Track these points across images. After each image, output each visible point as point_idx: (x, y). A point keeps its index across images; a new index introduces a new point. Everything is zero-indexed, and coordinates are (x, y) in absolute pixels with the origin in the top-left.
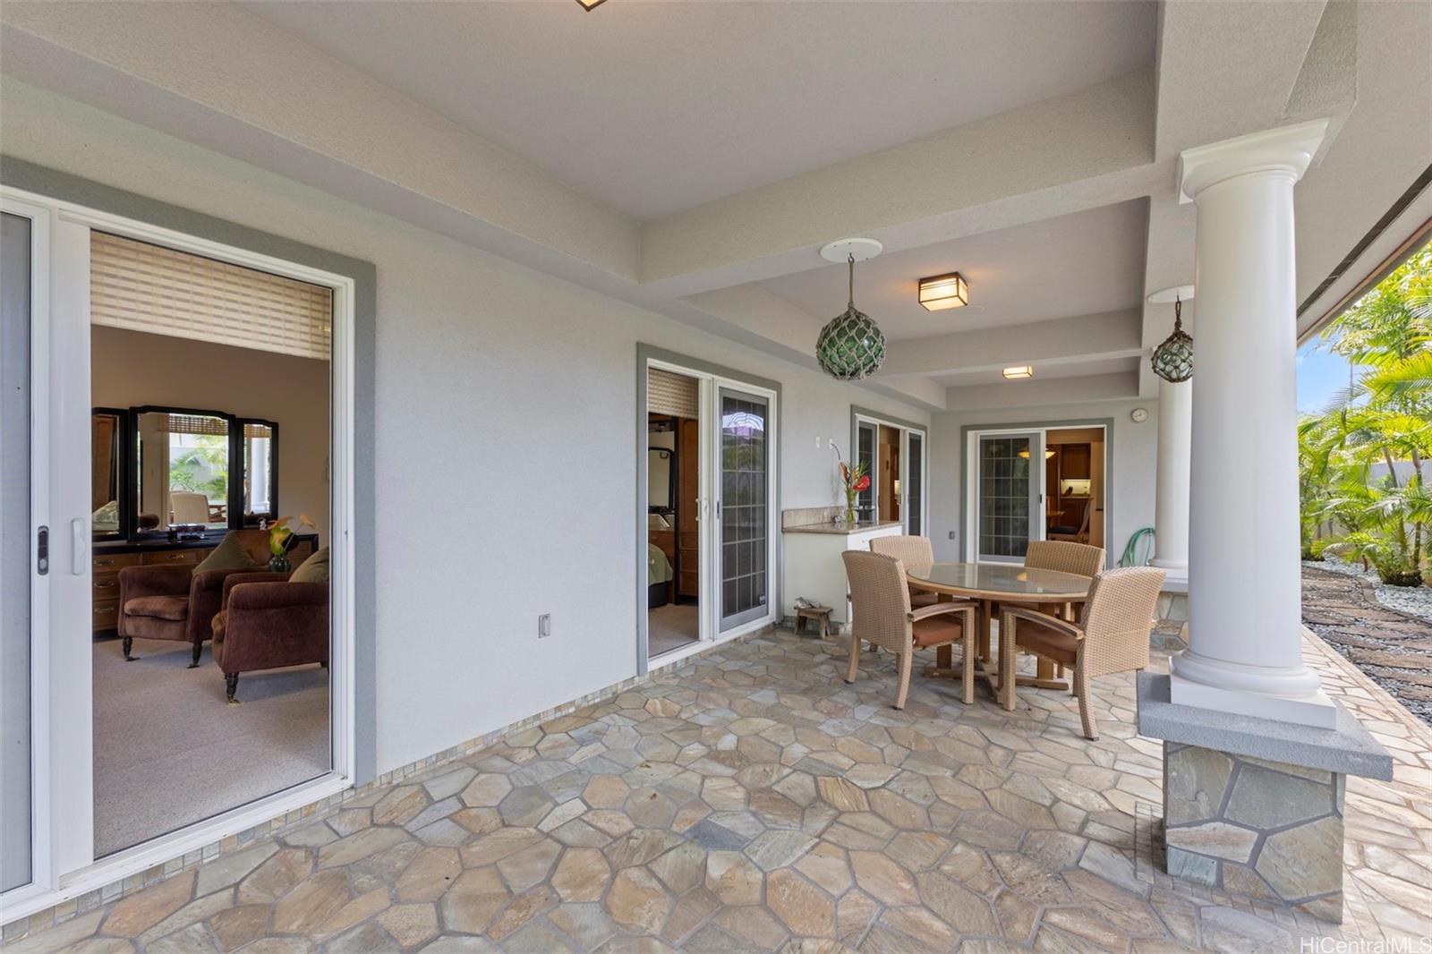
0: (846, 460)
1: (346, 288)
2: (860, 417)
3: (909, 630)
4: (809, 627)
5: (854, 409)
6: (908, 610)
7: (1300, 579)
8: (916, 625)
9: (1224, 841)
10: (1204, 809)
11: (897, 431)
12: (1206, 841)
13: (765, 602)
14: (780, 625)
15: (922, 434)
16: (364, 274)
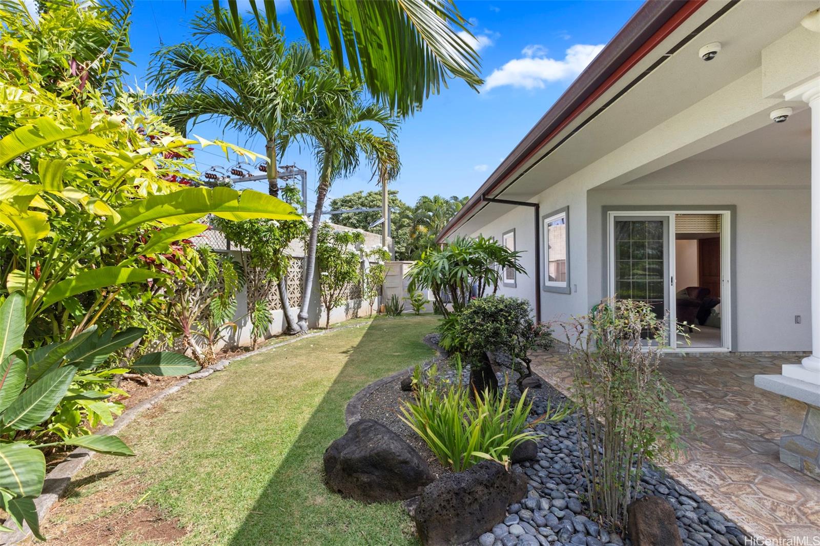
16: (733, 209)
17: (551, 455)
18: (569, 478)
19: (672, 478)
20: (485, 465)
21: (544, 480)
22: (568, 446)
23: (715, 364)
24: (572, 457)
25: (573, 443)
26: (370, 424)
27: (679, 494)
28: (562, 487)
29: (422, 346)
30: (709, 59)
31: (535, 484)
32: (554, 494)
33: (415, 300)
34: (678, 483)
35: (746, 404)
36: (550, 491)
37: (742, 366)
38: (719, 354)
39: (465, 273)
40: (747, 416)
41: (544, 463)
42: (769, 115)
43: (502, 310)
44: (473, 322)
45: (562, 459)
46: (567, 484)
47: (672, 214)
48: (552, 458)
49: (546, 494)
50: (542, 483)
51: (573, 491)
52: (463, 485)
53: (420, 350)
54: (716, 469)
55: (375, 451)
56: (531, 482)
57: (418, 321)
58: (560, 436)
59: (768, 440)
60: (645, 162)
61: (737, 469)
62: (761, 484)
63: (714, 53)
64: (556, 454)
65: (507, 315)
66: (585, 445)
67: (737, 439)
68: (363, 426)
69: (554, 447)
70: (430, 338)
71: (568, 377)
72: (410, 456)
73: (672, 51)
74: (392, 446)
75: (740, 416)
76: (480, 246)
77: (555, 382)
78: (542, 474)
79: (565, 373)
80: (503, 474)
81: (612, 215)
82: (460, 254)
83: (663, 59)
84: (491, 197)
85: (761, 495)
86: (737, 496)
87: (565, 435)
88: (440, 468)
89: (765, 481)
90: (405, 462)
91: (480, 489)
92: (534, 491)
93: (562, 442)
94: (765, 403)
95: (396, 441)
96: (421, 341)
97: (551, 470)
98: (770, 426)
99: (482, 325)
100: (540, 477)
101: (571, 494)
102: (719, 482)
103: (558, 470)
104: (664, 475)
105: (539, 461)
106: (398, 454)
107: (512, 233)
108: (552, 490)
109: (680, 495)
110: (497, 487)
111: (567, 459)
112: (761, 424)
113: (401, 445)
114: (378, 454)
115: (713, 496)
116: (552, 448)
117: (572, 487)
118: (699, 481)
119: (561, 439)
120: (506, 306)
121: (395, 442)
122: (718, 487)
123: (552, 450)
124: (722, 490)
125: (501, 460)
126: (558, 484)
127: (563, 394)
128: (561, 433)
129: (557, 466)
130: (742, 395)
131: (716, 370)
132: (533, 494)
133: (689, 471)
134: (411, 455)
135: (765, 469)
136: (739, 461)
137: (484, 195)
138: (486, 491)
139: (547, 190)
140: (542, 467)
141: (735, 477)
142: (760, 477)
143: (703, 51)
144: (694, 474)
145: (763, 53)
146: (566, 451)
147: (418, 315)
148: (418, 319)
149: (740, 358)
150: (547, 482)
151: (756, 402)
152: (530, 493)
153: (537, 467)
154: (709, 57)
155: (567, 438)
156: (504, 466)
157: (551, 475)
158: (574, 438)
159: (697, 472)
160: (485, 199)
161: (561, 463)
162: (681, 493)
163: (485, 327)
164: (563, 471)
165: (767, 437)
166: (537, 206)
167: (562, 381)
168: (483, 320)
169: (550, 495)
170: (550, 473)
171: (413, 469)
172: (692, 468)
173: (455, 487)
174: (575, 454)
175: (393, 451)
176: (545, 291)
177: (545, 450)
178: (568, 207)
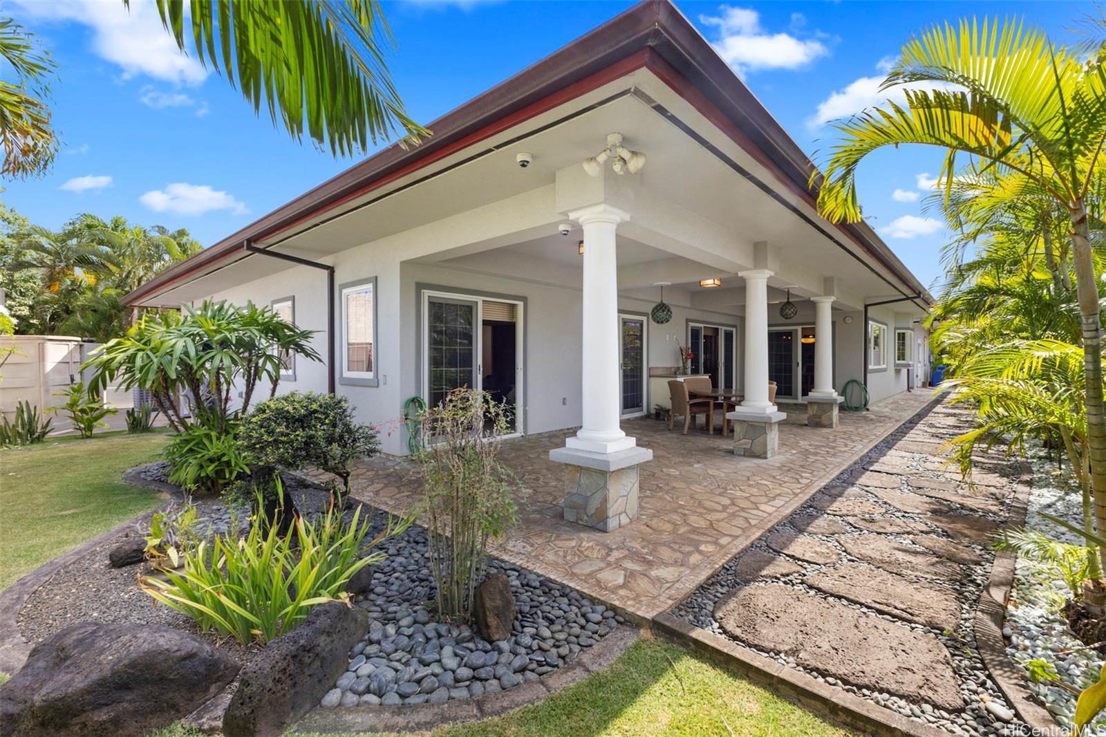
0: (683, 345)
1: (520, 304)
2: (691, 324)
3: (688, 407)
4: (661, 417)
5: (688, 321)
6: (688, 400)
7: (767, 385)
8: (691, 405)
9: (745, 444)
10: (741, 437)
11: (717, 329)
12: (742, 444)
13: (642, 406)
14: (648, 416)
15: (734, 330)
16: (524, 299)
17: (385, 579)
18: (410, 594)
19: (497, 559)
20: (324, 610)
21: (384, 607)
22: (401, 563)
23: (512, 449)
24: (408, 573)
25: (406, 558)
26: (90, 629)
27: (504, 569)
28: (406, 605)
29: (123, 490)
30: (523, 166)
31: (375, 615)
32: (399, 615)
33: (83, 411)
34: (502, 561)
35: (537, 479)
36: (394, 615)
37: (532, 448)
38: (514, 439)
39: (227, 362)
40: (540, 490)
41: (379, 589)
42: (558, 227)
43: (315, 411)
44: (271, 432)
45: (397, 578)
46: (408, 601)
47: (480, 299)
48: (386, 582)
49: (389, 620)
50: (383, 611)
51: (416, 605)
52: (302, 642)
53: (123, 497)
54: (526, 539)
55: (126, 662)
56: (370, 614)
57: (95, 447)
58: (390, 555)
59: (555, 505)
60: (463, 244)
61: (540, 535)
62: (555, 540)
63: (528, 162)
64: (390, 575)
65: (323, 417)
66: (417, 556)
67: (536, 511)
68: (75, 637)
69: (387, 569)
70: (139, 473)
71: (383, 488)
72: (197, 644)
73: (498, 147)
74: (162, 641)
75: (536, 491)
76: (251, 321)
77: (369, 498)
78: (380, 601)
79: (378, 485)
80: (345, 614)
81: (427, 293)
82: (217, 332)
83: (490, 151)
84: (260, 246)
85: (557, 549)
86: (542, 556)
87: (396, 552)
88: (239, 649)
89: (558, 536)
90: (191, 656)
91: (323, 640)
92: (376, 622)
93: (393, 561)
94: (550, 476)
95: (166, 631)
96: (118, 480)
97: (389, 593)
98: (555, 494)
99: (287, 435)
100: (379, 606)
101: (416, 608)
102: (529, 549)
103: (397, 591)
104: (492, 558)
105: (373, 589)
106: (176, 648)
107: (289, 303)
108: (396, 612)
109: (506, 570)
110: (339, 631)
111: (404, 576)
112: (550, 494)
113: (179, 634)
114: (133, 664)
115: (528, 562)
116: (384, 571)
117: (415, 601)
118: (518, 553)
119: (391, 558)
120: (321, 406)
121: (165, 634)
122: (530, 553)
123: (385, 573)
124: (533, 554)
125: (338, 598)
126: (399, 605)
127: (381, 510)
128: (390, 552)
129: (394, 588)
130: (534, 473)
131: (514, 454)
132: (375, 626)
133: (509, 548)
134: (197, 641)
135: (556, 528)
136: (540, 528)
137: (249, 241)
138: (328, 640)
139: (346, 251)
140: (378, 595)
141: (539, 541)
142: (554, 535)
143: (520, 158)
144: (512, 549)
145: (558, 175)
146: (401, 569)
147: (88, 437)
148: (92, 445)
149: (529, 441)
150: (387, 608)
151: (544, 476)
152: (373, 625)
153: (372, 596)
154: (524, 164)
155: (398, 555)
156: (346, 604)
157: (390, 599)
158: (406, 553)
159: (514, 546)
160: (249, 248)
161: (398, 583)
162: (506, 568)
163: (292, 437)
164: (402, 590)
165: (554, 503)
166: (331, 270)
167: (377, 494)
168: (287, 427)
169: (394, 619)
170: (388, 597)
171: (204, 661)
172: (511, 543)
173: (293, 648)
174: (410, 568)
175: (166, 647)
176: (342, 384)
177: (377, 575)
178: (376, 277)
